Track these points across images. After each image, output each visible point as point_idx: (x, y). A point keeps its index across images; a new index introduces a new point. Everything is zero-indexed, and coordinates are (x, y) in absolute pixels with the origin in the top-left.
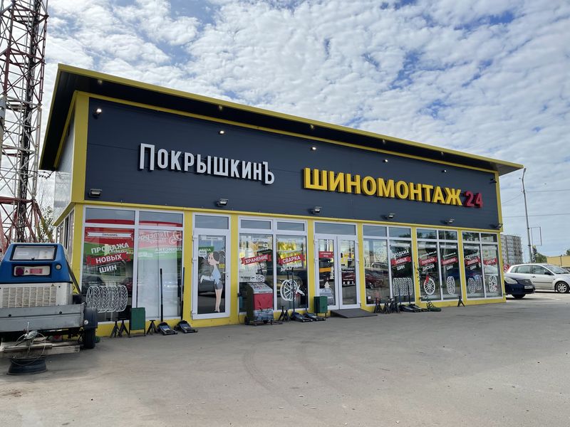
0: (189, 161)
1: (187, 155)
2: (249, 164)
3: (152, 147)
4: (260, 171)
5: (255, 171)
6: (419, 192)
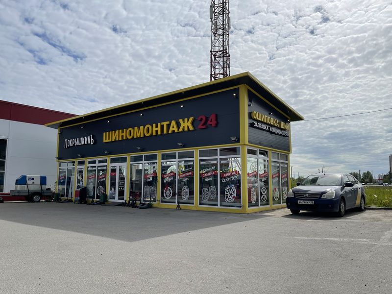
0: (73, 142)
2: (87, 137)
3: (67, 140)
4: (89, 140)
6: (159, 129)
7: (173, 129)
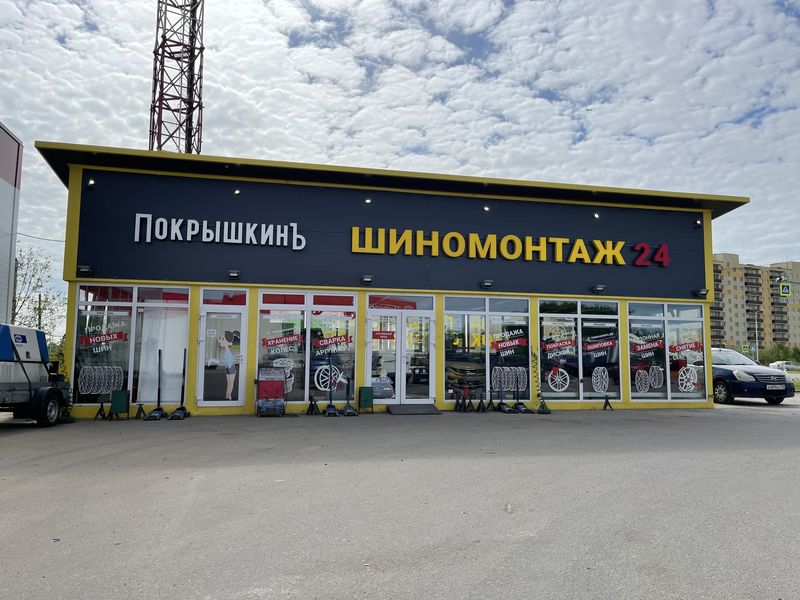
0: (193, 229)
1: (190, 222)
2: (271, 227)
3: (149, 217)
4: (285, 235)
5: (279, 235)
6: (543, 248)
7: (580, 256)
